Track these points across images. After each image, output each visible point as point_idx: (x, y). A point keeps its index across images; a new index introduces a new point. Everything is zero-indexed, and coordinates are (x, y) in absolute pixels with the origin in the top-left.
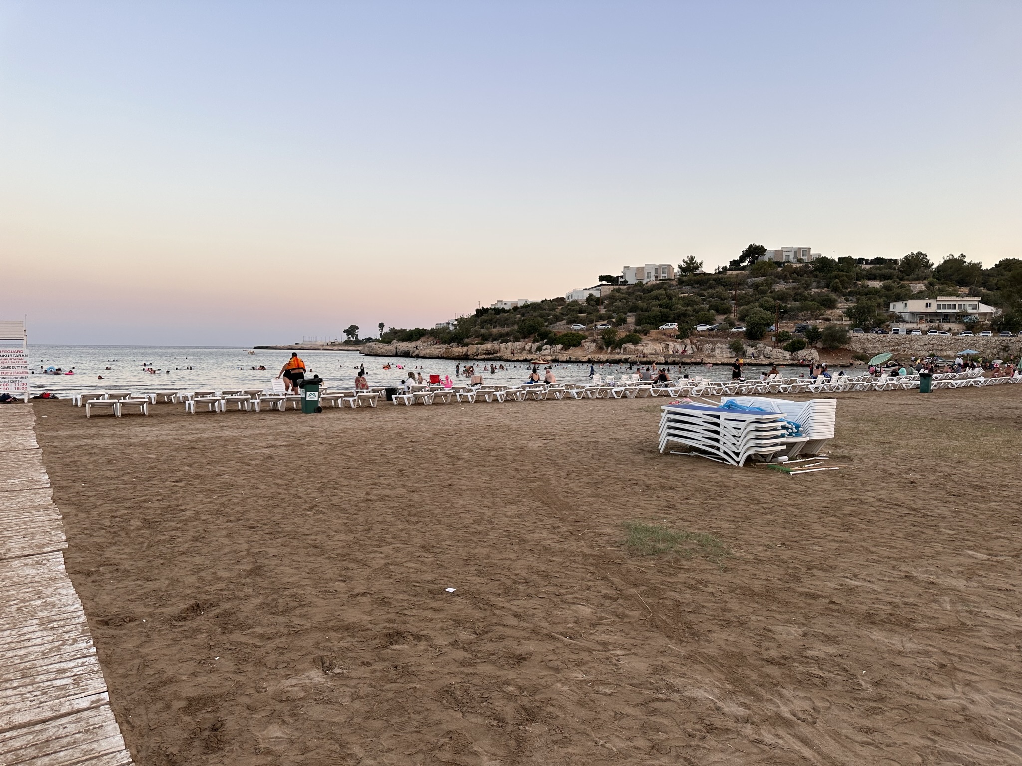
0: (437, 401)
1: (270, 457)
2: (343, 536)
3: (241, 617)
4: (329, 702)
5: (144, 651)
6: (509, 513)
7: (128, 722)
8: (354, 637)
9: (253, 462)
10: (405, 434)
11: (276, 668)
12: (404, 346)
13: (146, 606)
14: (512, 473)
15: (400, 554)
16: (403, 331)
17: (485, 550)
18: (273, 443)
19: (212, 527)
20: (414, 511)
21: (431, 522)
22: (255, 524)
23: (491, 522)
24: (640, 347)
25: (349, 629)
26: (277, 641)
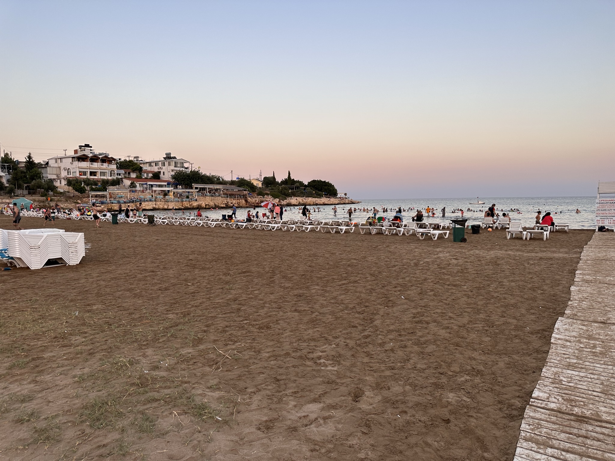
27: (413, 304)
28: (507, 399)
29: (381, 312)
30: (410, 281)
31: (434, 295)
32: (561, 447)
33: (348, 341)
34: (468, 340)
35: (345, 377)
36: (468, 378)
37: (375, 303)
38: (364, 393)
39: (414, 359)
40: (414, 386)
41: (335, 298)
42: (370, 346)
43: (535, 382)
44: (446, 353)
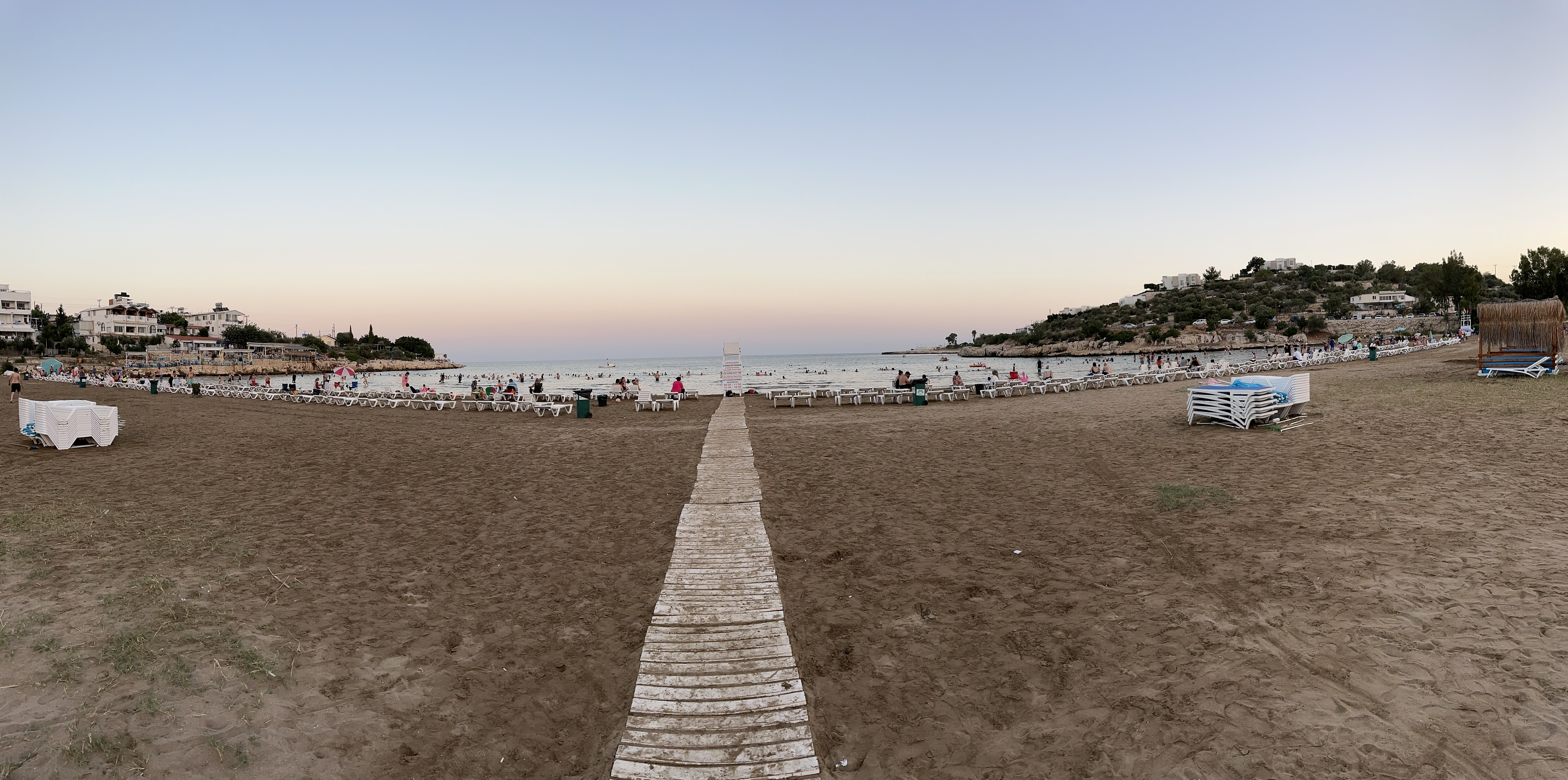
0: (1015, 393)
1: (890, 440)
2: (939, 506)
3: (867, 565)
4: (924, 642)
5: (805, 583)
6: (1067, 485)
7: (794, 636)
8: (944, 589)
9: (878, 444)
10: (989, 423)
11: (889, 610)
12: (991, 348)
13: (807, 549)
14: (1072, 451)
15: (980, 522)
16: (990, 336)
17: (1046, 517)
18: (893, 429)
19: (850, 493)
20: (993, 486)
21: (1005, 495)
22: (879, 492)
23: (1053, 493)
24: (1179, 339)
25: (941, 582)
26: (891, 587)
27: (527, 506)
28: (629, 623)
29: (488, 522)
30: (525, 475)
31: (554, 492)
32: (680, 671)
33: (444, 565)
34: (589, 550)
35: (439, 617)
36: (588, 602)
37: (480, 508)
38: (461, 640)
39: (527, 584)
40: (525, 624)
42: (472, 570)
43: (657, 592)
44: (563, 571)
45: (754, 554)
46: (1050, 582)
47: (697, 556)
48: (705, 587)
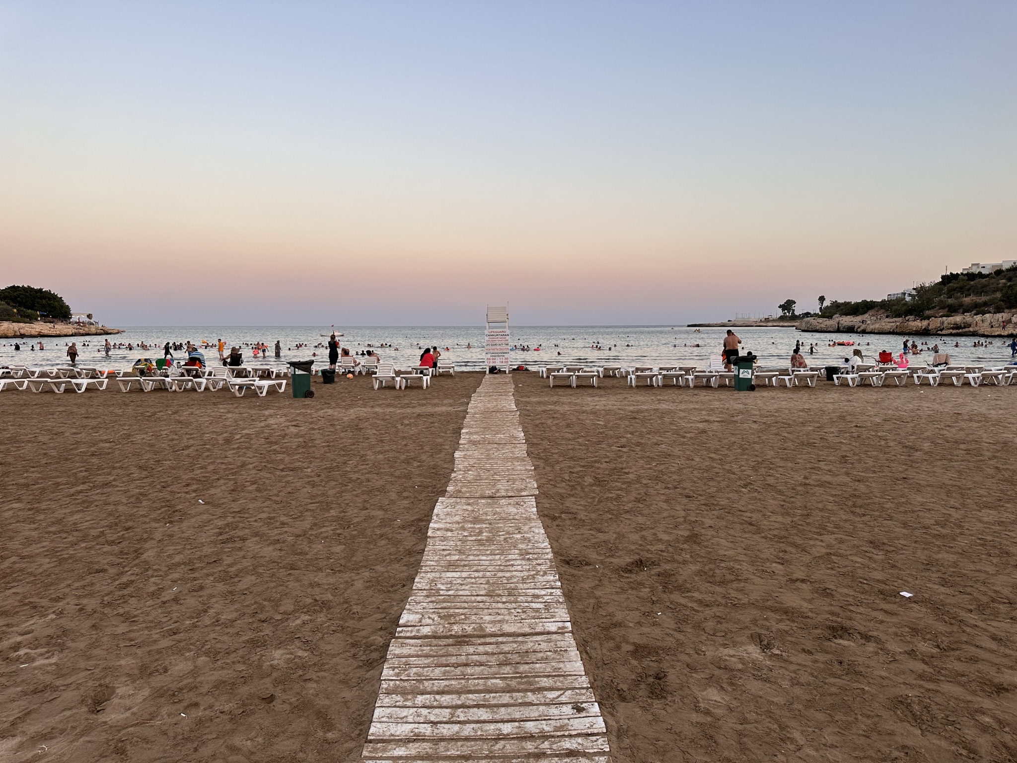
0: (887, 382)
1: (704, 432)
2: (780, 518)
3: (680, 580)
4: (767, 680)
5: (598, 593)
6: (986, 519)
7: (587, 652)
8: (793, 621)
9: (688, 435)
10: (849, 418)
11: (714, 635)
12: (849, 321)
13: (599, 554)
14: (991, 471)
15: (844, 546)
16: (846, 304)
17: (952, 558)
18: (707, 418)
19: (652, 491)
20: (859, 502)
21: (880, 516)
22: (691, 494)
23: (960, 527)
25: (788, 613)
26: (715, 609)
27: (219, 511)
28: (364, 637)
29: (158, 536)
30: (215, 472)
31: (258, 490)
32: (435, 689)
33: (85, 601)
34: (308, 557)
35: (74, 670)
36: (307, 617)
37: (147, 520)
38: (114, 692)
39: (217, 606)
40: (213, 655)
41: (59, 521)
42: (133, 601)
43: (404, 600)
44: (272, 585)
45: (530, 556)
46: (964, 646)
47: (457, 557)
48: (468, 593)
